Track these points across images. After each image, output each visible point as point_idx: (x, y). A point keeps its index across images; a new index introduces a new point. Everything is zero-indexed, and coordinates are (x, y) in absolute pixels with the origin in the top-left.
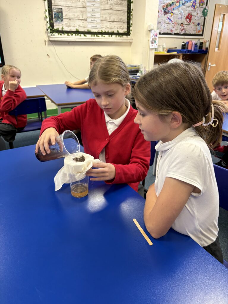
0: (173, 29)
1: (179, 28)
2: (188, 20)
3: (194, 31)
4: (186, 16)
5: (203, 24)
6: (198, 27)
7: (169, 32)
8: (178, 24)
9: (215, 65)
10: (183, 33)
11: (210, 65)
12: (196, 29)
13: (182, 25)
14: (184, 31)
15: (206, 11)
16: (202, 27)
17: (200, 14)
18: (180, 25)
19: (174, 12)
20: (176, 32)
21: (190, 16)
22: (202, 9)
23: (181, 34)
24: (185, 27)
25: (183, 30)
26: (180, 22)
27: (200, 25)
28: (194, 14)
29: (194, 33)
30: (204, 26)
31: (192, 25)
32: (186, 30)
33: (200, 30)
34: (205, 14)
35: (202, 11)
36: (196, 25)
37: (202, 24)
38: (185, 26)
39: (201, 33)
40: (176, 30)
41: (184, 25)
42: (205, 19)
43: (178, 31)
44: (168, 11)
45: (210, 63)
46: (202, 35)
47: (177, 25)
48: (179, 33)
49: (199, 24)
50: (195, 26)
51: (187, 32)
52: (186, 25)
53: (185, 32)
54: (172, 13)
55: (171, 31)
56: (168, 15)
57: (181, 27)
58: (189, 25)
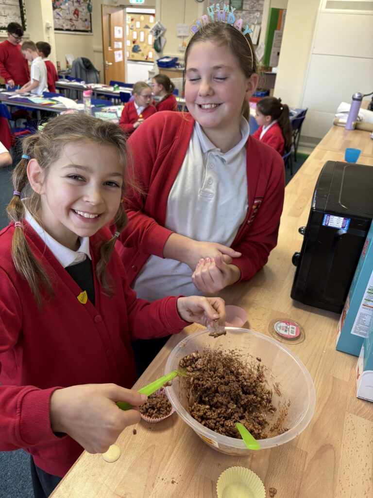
0: (64, 25)
2: (76, 15)
3: (83, 27)
4: (73, 12)
6: (86, 23)
7: (61, 28)
8: (68, 20)
11: (107, 63)
12: (84, 25)
13: (71, 21)
14: (74, 26)
15: (90, 7)
16: (90, 23)
17: (86, 10)
19: (62, 7)
20: (67, 28)
21: (77, 12)
22: (87, 5)
23: (72, 30)
26: (69, 18)
28: (80, 9)
29: (82, 29)
31: (80, 21)
32: (76, 26)
33: (88, 26)
34: (90, 9)
35: (86, 7)
37: (89, 20)
38: (75, 22)
39: (89, 29)
40: (67, 25)
41: (73, 21)
42: (91, 15)
44: (57, 6)
46: (91, 31)
48: (70, 28)
49: (86, 20)
50: (83, 22)
51: (77, 28)
53: (75, 28)
54: (60, 8)
55: (62, 26)
56: (57, 10)
57: (70, 23)
58: (78, 21)
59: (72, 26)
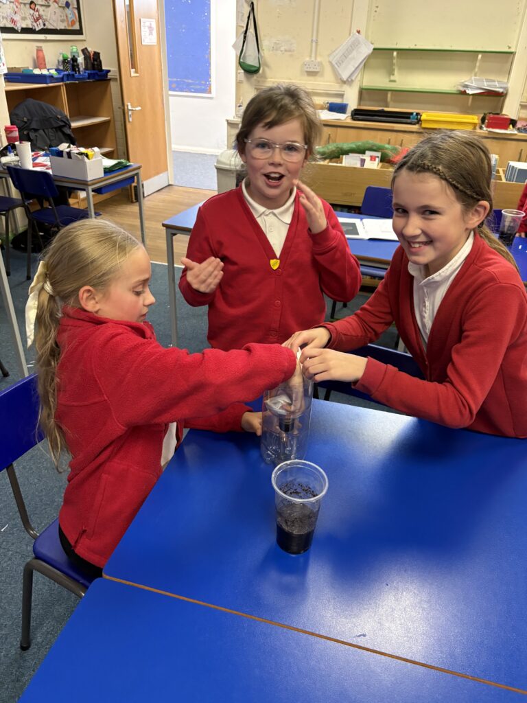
0: (17, 18)
1: (28, 16)
3: (62, 21)
5: (76, 6)
6: (68, 11)
7: (9, 25)
8: (25, 4)
9: (139, 108)
10: (40, 28)
11: (130, 108)
12: (65, 18)
13: (33, 6)
14: (40, 21)
16: (76, 12)
18: (28, 6)
20: (24, 26)
23: (37, 30)
24: (41, 12)
25: (38, 20)
27: (71, 7)
29: (61, 26)
30: (78, 9)
31: (54, 6)
32: (46, 20)
33: (74, 18)
36: (63, 8)
37: (73, 4)
38: (41, 10)
39: (77, 27)
40: (24, 19)
41: (37, 7)
43: (27, 23)
45: (129, 104)
46: (80, 32)
47: (22, 5)
48: (31, 27)
49: (68, 5)
50: (61, 9)
51: (49, 26)
52: (43, 8)
53: (44, 25)
55: (13, 21)
57: (32, 12)
58: (49, 6)
59: (36, 20)
